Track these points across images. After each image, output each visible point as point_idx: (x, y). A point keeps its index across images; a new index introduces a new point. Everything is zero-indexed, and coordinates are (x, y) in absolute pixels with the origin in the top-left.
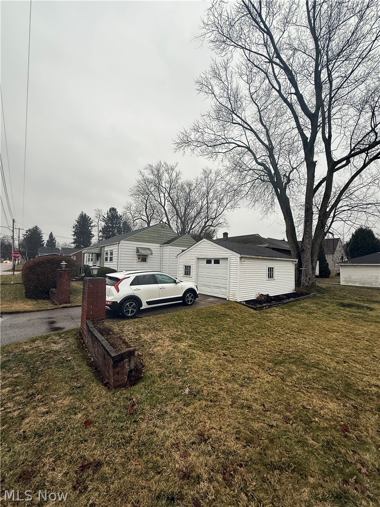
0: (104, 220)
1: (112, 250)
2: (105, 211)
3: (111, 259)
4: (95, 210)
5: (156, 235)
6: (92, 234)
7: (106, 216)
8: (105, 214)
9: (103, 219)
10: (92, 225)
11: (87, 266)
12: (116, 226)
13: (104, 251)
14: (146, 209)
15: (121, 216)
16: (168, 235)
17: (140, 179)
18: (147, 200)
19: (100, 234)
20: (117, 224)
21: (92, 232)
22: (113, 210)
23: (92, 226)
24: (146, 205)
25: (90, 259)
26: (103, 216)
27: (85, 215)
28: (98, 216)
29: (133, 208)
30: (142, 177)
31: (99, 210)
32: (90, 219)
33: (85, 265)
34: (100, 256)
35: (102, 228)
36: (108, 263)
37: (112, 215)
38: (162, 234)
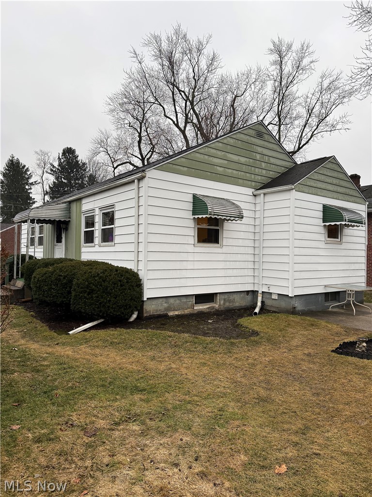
0: (53, 172)
1: (113, 206)
2: (54, 156)
3: (108, 236)
4: (36, 152)
5: (243, 160)
6: (30, 198)
7: (56, 164)
8: (54, 160)
9: (52, 170)
10: (31, 181)
11: (31, 257)
12: (76, 184)
13: (81, 212)
14: (139, 142)
15: (84, 164)
16: (272, 160)
17: (134, 70)
18: (141, 124)
19: (47, 198)
20: (78, 179)
21: (31, 195)
22: (69, 152)
23: (32, 184)
24: (140, 134)
25: (37, 240)
26: (52, 165)
27: (18, 163)
28: (43, 164)
29: (112, 142)
30: (137, 65)
31: (44, 154)
32: (27, 170)
33: (24, 256)
34: (66, 229)
35: (50, 188)
36: (97, 248)
37: (68, 163)
38: (258, 157)
